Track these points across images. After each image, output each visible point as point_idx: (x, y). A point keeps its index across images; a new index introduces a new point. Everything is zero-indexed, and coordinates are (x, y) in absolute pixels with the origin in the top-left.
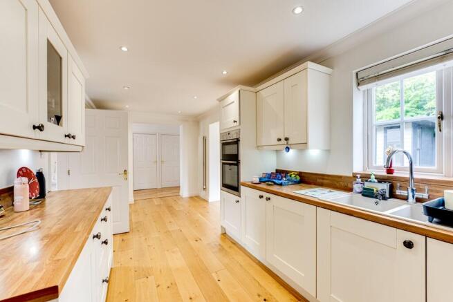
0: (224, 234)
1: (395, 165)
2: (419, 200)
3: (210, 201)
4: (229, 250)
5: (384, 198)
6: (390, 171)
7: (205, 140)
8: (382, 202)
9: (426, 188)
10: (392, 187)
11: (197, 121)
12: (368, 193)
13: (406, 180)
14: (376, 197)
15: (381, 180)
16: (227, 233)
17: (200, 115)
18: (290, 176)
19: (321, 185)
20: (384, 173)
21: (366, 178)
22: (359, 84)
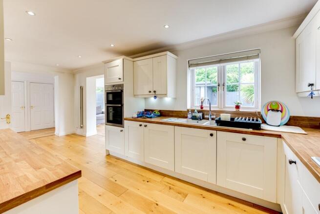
0: (108, 155)
1: (204, 105)
2: (213, 119)
3: (87, 136)
4: (115, 163)
5: (201, 120)
6: (202, 108)
7: (82, 89)
8: (200, 121)
9: (215, 114)
10: (203, 114)
11: (73, 74)
12: (194, 118)
13: (208, 111)
14: (198, 120)
15: (199, 112)
16: (111, 154)
17: (76, 69)
18: (155, 112)
19: (172, 116)
20: (199, 109)
21: (193, 111)
22: (189, 67)
